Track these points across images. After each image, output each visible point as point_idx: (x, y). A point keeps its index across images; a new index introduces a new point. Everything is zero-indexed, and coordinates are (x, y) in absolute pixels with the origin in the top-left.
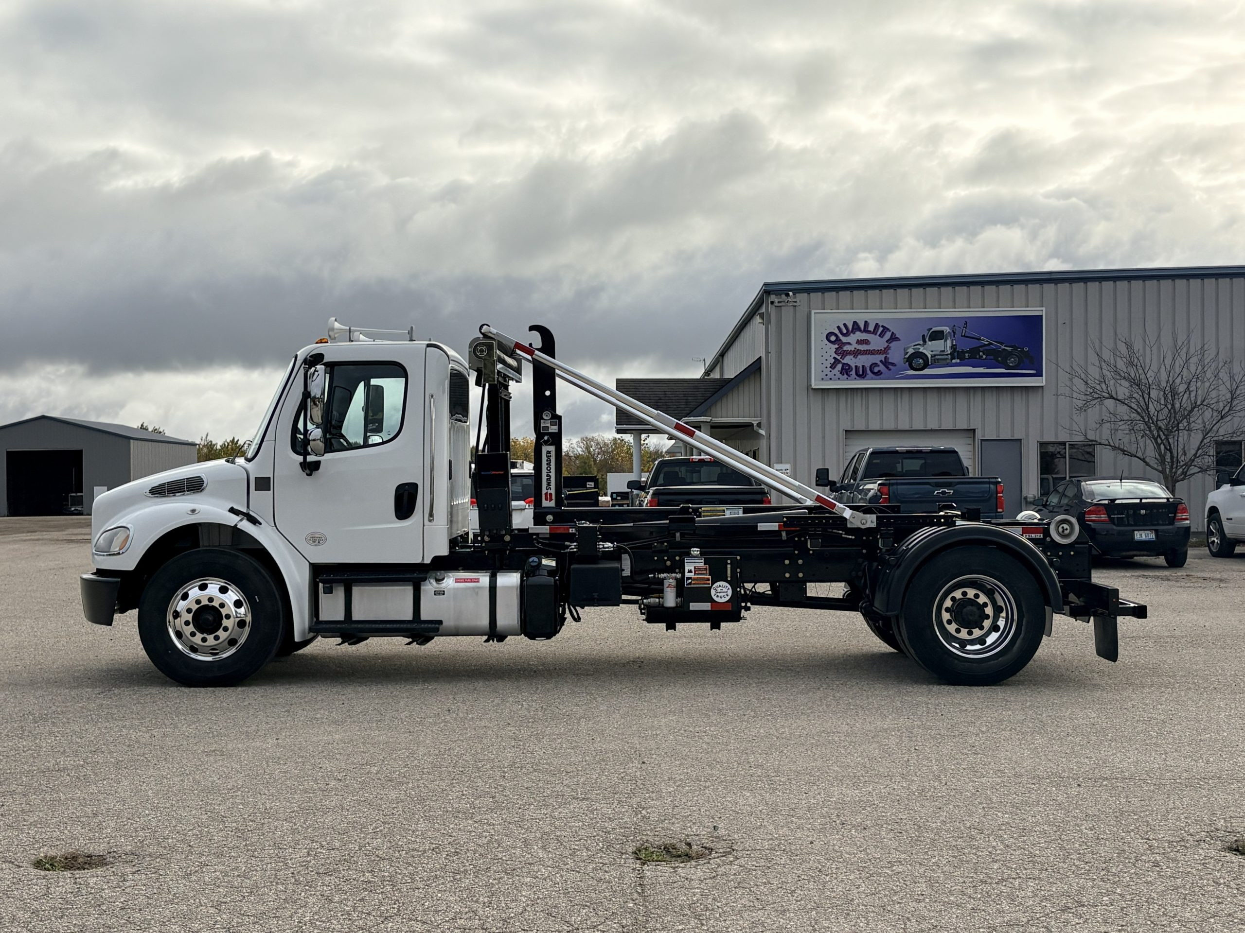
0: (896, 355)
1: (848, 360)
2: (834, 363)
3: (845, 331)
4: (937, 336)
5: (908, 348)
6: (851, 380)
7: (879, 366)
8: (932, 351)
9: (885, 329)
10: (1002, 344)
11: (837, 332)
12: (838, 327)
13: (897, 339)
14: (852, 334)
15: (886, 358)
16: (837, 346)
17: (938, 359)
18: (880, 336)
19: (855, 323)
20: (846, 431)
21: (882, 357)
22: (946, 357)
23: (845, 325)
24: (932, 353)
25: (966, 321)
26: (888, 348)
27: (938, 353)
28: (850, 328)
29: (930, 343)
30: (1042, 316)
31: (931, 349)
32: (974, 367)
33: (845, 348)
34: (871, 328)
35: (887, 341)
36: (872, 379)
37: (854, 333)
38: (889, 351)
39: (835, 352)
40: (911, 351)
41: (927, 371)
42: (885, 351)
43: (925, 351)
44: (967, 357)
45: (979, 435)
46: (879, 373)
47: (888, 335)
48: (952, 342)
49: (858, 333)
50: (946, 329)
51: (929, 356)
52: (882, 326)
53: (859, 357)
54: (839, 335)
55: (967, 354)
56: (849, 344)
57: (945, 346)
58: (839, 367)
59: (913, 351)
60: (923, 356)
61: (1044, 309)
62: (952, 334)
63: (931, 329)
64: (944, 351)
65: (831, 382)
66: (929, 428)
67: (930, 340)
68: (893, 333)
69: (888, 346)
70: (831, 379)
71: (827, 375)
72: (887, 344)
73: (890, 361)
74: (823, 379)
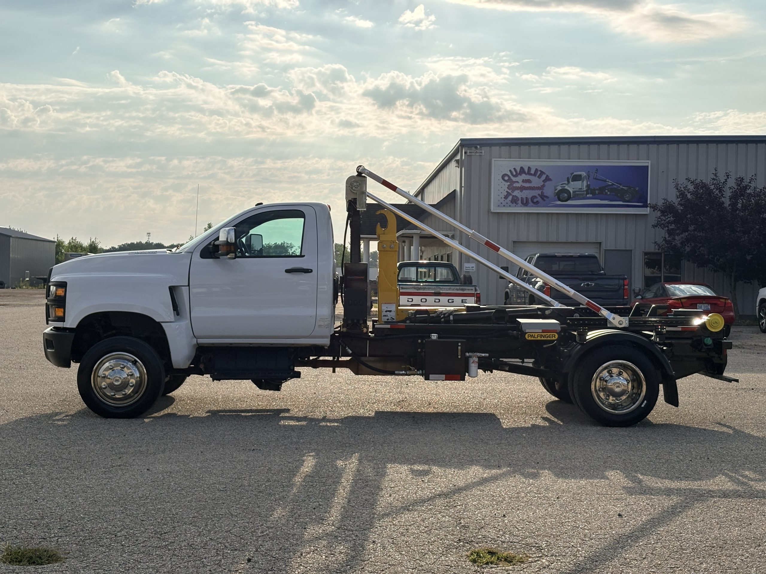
0: (549, 191)
1: (517, 193)
2: (507, 195)
3: (514, 173)
4: (577, 178)
5: (558, 186)
6: (519, 207)
7: (537, 198)
8: (573, 189)
9: (542, 173)
10: (621, 184)
11: (509, 174)
12: (510, 171)
13: (550, 180)
14: (519, 176)
15: (542, 192)
16: (509, 184)
17: (577, 194)
18: (538, 177)
19: (522, 168)
20: (514, 242)
21: (539, 192)
22: (583, 193)
23: (514, 169)
25: (597, 169)
26: (543, 186)
27: (577, 190)
28: (518, 170)
29: (572, 183)
30: (648, 166)
31: (573, 187)
32: (601, 200)
33: (514, 185)
34: (533, 172)
35: (543, 181)
36: (532, 206)
37: (521, 175)
38: (544, 188)
39: (508, 188)
40: (559, 188)
41: (569, 202)
42: (542, 188)
43: (568, 189)
44: (597, 193)
45: (603, 247)
46: (537, 202)
47: (544, 177)
48: (587, 183)
49: (523, 175)
50: (584, 174)
51: (572, 192)
52: (540, 171)
53: (524, 191)
54: (511, 176)
55: (597, 191)
56: (518, 182)
57: (582, 185)
58: (510, 198)
59: (561, 188)
60: (567, 191)
61: (650, 162)
62: (588, 177)
63: (573, 173)
64: (581, 189)
65: (504, 208)
66: (570, 241)
67: (572, 181)
68: (547, 175)
69: (544, 184)
70: (504, 206)
71: (501, 203)
72: (543, 183)
73: (545, 194)
74: (499, 206)
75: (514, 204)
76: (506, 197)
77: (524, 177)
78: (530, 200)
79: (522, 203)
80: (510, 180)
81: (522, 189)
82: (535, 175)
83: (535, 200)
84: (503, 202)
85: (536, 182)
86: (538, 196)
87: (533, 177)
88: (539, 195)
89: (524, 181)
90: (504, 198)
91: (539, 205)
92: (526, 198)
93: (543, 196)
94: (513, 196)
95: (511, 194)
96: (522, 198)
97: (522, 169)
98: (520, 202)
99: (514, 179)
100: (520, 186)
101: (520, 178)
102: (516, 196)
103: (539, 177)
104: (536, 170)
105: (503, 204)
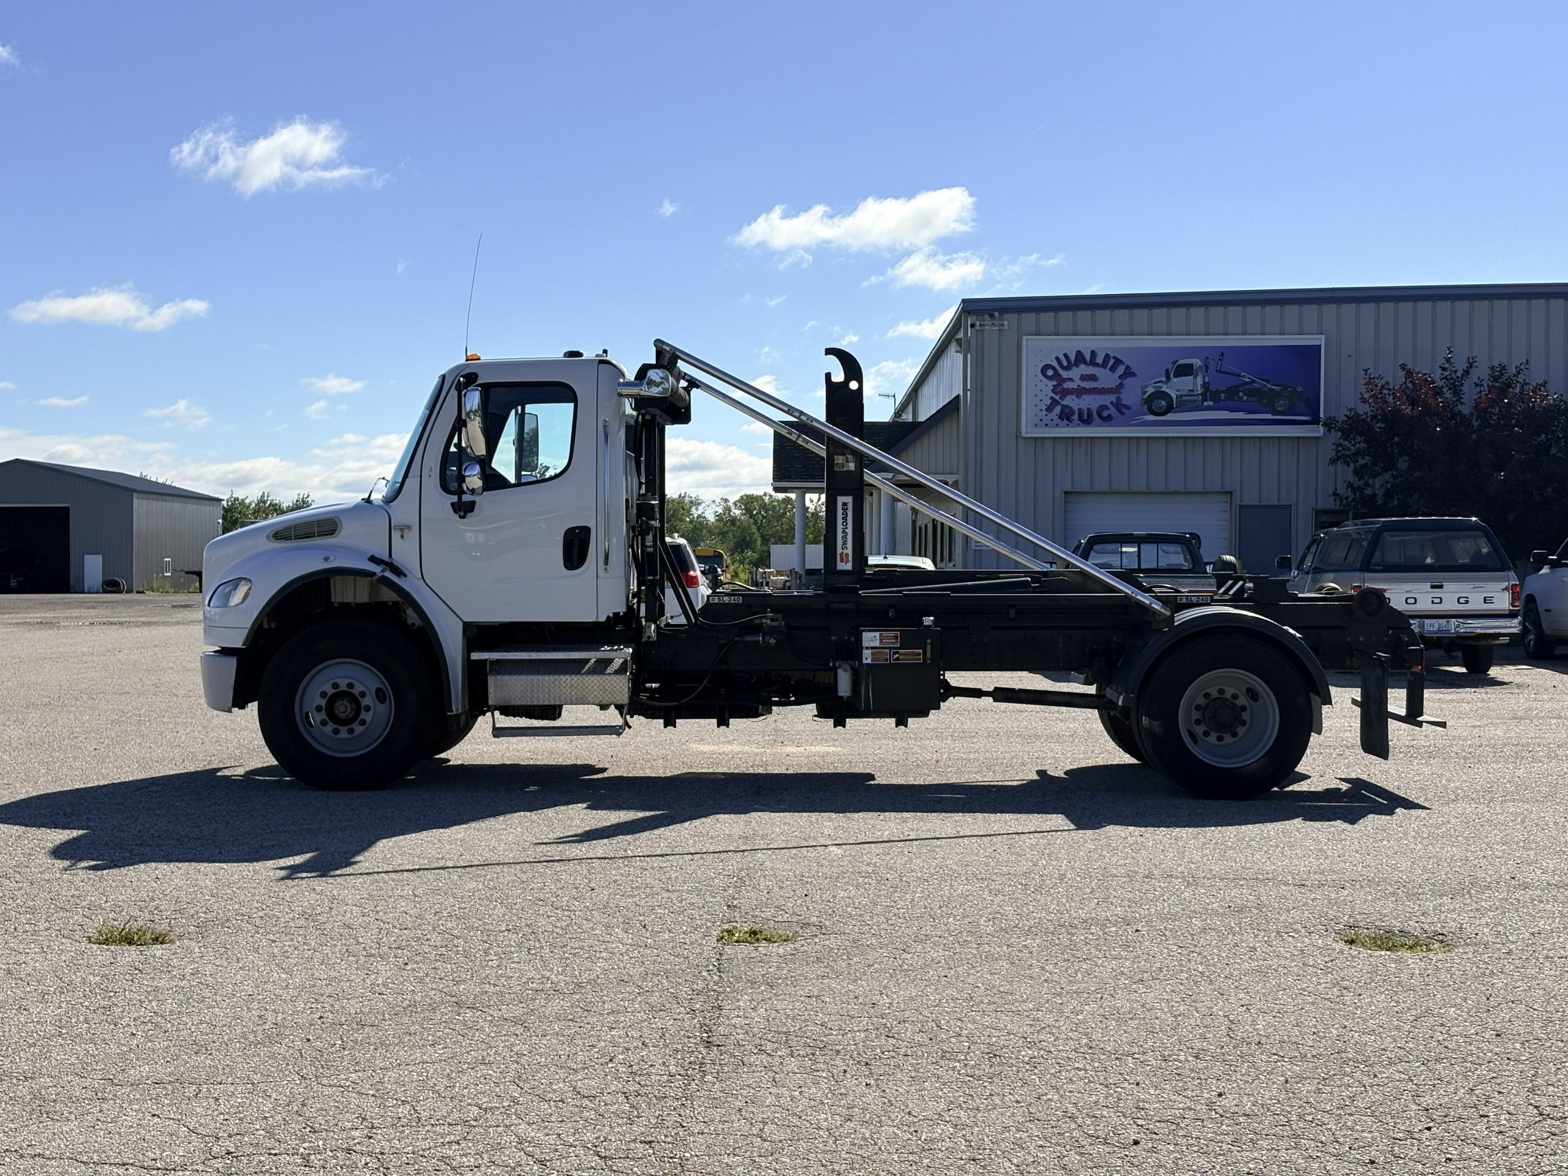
0: (1132, 396)
1: (1070, 401)
2: (1051, 404)
3: (1065, 363)
4: (1185, 370)
5: (1147, 386)
6: (1074, 427)
7: (1108, 409)
8: (1178, 391)
9: (1118, 362)
10: (1268, 381)
11: (1055, 364)
12: (1057, 359)
13: (1133, 375)
14: (1074, 368)
15: (1118, 399)
16: (1055, 383)
17: (1185, 401)
18: (1110, 370)
19: (1079, 353)
20: (1066, 493)
21: (1113, 398)
22: (1195, 398)
23: (1066, 355)
24: (1177, 393)
25: (1222, 353)
26: (1121, 386)
27: (1185, 393)
28: (1073, 358)
29: (1175, 380)
30: (1320, 346)
31: (1176, 387)
32: (1230, 411)
33: (1065, 386)
35: (1120, 377)
36: (1100, 425)
37: (1077, 366)
38: (1122, 390)
39: (1053, 391)
40: (1150, 390)
41: (1170, 417)
42: (1118, 389)
43: (1168, 391)
44: (1222, 398)
45: (1237, 500)
46: (1109, 418)
47: (1121, 370)
48: (1204, 379)
49: (1082, 366)
50: (1197, 362)
51: (1174, 397)
52: (1114, 358)
53: (1084, 397)
54: (1058, 368)
55: (1223, 395)
56: (1071, 380)
57: (1195, 384)
58: (1058, 410)
59: (1153, 390)
60: (1166, 396)
61: (1323, 337)
62: (1204, 368)
63: (1177, 361)
64: (1193, 390)
65: (1046, 429)
66: (1172, 489)
67: (1175, 376)
68: (1127, 366)
69: (1121, 383)
70: (1046, 425)
71: (1041, 420)
72: (1119, 381)
73: (1124, 402)
74: (1036, 425)
75: (1066, 422)
76: (1049, 409)
77: (1084, 369)
78: (1095, 413)
79: (1081, 419)
80: (1056, 375)
81: (1080, 392)
82: (1104, 365)
83: (1105, 414)
84: (1044, 417)
85: (1107, 379)
86: (1110, 406)
87: (1102, 369)
88: (1112, 403)
89: (1083, 378)
90: (1046, 410)
91: (1112, 422)
92: (1088, 409)
93: (1119, 406)
94: (1064, 406)
95: (1058, 403)
96: (1080, 410)
97: (1080, 357)
98: (1076, 417)
99: (1064, 374)
100: (1075, 387)
101: (1075, 373)
102: (1068, 406)
103: (1113, 369)
104: (1107, 357)
105: (1044, 423)
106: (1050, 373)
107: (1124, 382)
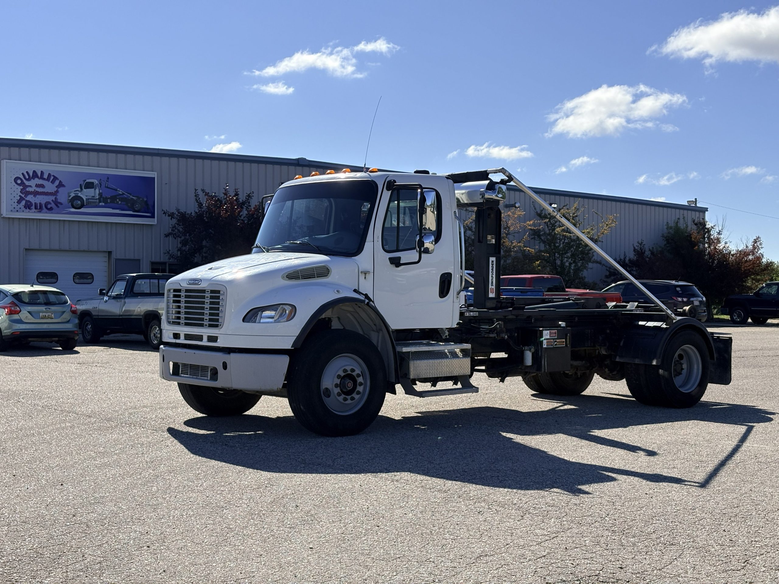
0: (63, 197)
1: (30, 198)
2: (20, 199)
3: (27, 177)
4: (90, 186)
5: (71, 193)
6: (32, 213)
7: (51, 204)
8: (87, 196)
9: (55, 178)
10: (131, 194)
11: (22, 177)
12: (23, 174)
13: (63, 186)
14: (32, 180)
15: (56, 198)
16: (22, 187)
17: (90, 202)
18: (51, 182)
19: (34, 172)
20: (26, 249)
21: (53, 198)
22: (95, 201)
23: (27, 172)
24: (86, 197)
25: (108, 177)
26: (57, 192)
27: (90, 198)
28: (31, 175)
29: (85, 190)
30: (154, 178)
31: (86, 194)
32: (113, 209)
33: (28, 189)
34: (46, 176)
35: (56, 187)
36: (46, 213)
37: (34, 179)
38: (58, 194)
39: (21, 192)
40: (73, 195)
41: (82, 210)
42: (55, 193)
43: (81, 196)
44: (109, 202)
45: (114, 256)
46: (51, 209)
47: (57, 183)
48: (99, 191)
49: (36, 179)
50: (96, 182)
51: (85, 200)
52: (53, 176)
53: (38, 196)
54: (23, 179)
55: (109, 200)
56: (30, 186)
57: (95, 193)
58: (23, 203)
59: (74, 195)
60: (80, 199)
61: (156, 173)
62: (100, 185)
63: (85, 180)
64: (94, 196)
65: (17, 213)
66: (82, 249)
67: (85, 188)
68: (60, 181)
69: (57, 190)
70: (17, 211)
71: (14, 208)
72: (56, 189)
73: (59, 201)
74: (12, 211)
75: (28, 210)
76: (19, 202)
77: (37, 181)
78: (44, 206)
79: (36, 208)
80: (22, 184)
81: (35, 193)
82: (48, 179)
83: (49, 206)
84: (16, 207)
85: (50, 187)
86: (52, 202)
87: (47, 182)
88: (52, 200)
89: (37, 186)
90: (17, 202)
91: (52, 211)
92: (40, 203)
93: (57, 203)
94: (26, 201)
95: (24, 199)
96: (35, 203)
97: (35, 174)
98: (33, 207)
99: (27, 183)
100: (33, 191)
101: (33, 183)
102: (29, 201)
103: (53, 182)
104: (49, 175)
105: (16, 209)
106: (19, 182)
107: (59, 190)
